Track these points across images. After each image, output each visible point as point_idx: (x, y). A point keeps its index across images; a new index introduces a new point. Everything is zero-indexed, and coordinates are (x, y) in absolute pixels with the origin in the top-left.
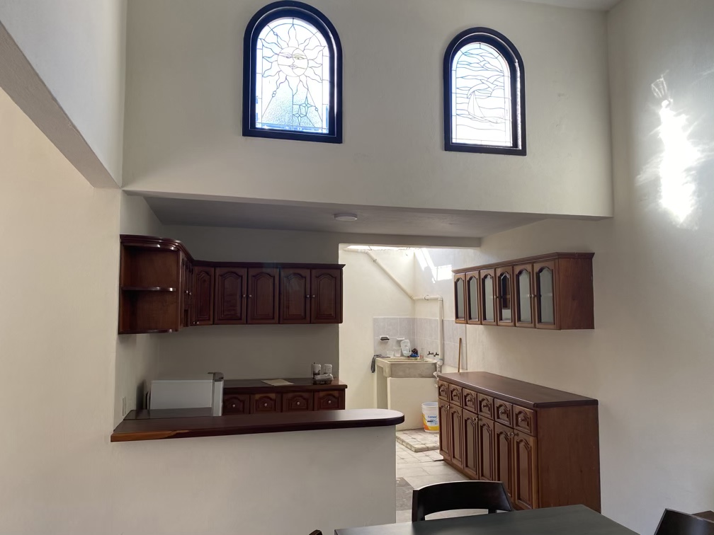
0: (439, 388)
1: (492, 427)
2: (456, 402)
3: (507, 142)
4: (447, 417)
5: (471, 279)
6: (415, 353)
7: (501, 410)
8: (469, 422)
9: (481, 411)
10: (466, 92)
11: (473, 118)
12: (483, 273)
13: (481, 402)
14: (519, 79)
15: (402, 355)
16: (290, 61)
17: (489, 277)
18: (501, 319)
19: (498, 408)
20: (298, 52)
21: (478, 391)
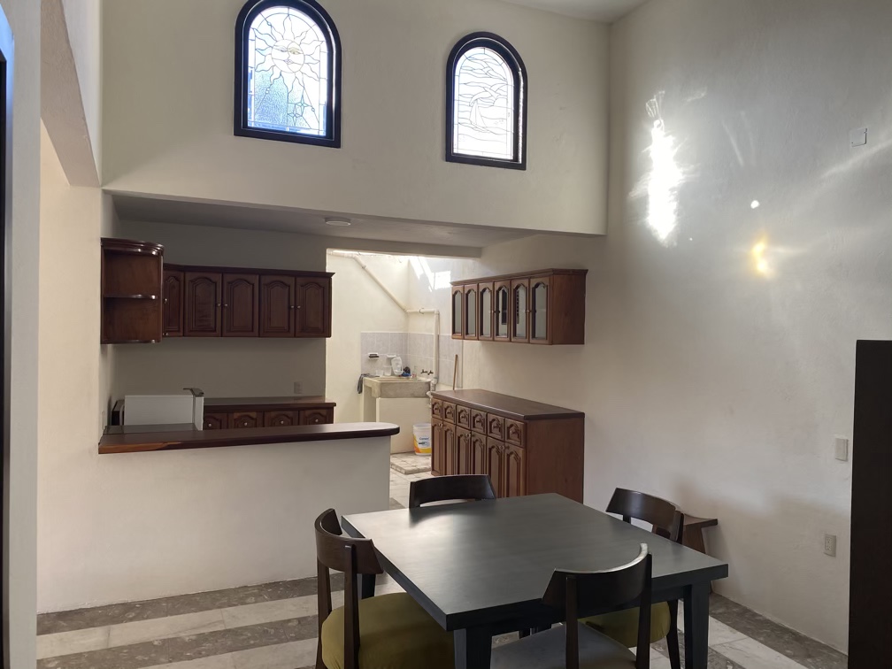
0: (433, 406)
1: (484, 442)
2: (450, 420)
3: (507, 154)
4: (440, 436)
5: (469, 291)
6: (407, 371)
7: (494, 424)
8: (462, 439)
9: (474, 427)
10: (469, 100)
11: (475, 128)
12: (482, 286)
13: (474, 418)
14: (522, 90)
15: (393, 374)
16: (285, 56)
17: (487, 290)
18: (497, 334)
19: (491, 423)
20: (294, 46)
21: (471, 407)
